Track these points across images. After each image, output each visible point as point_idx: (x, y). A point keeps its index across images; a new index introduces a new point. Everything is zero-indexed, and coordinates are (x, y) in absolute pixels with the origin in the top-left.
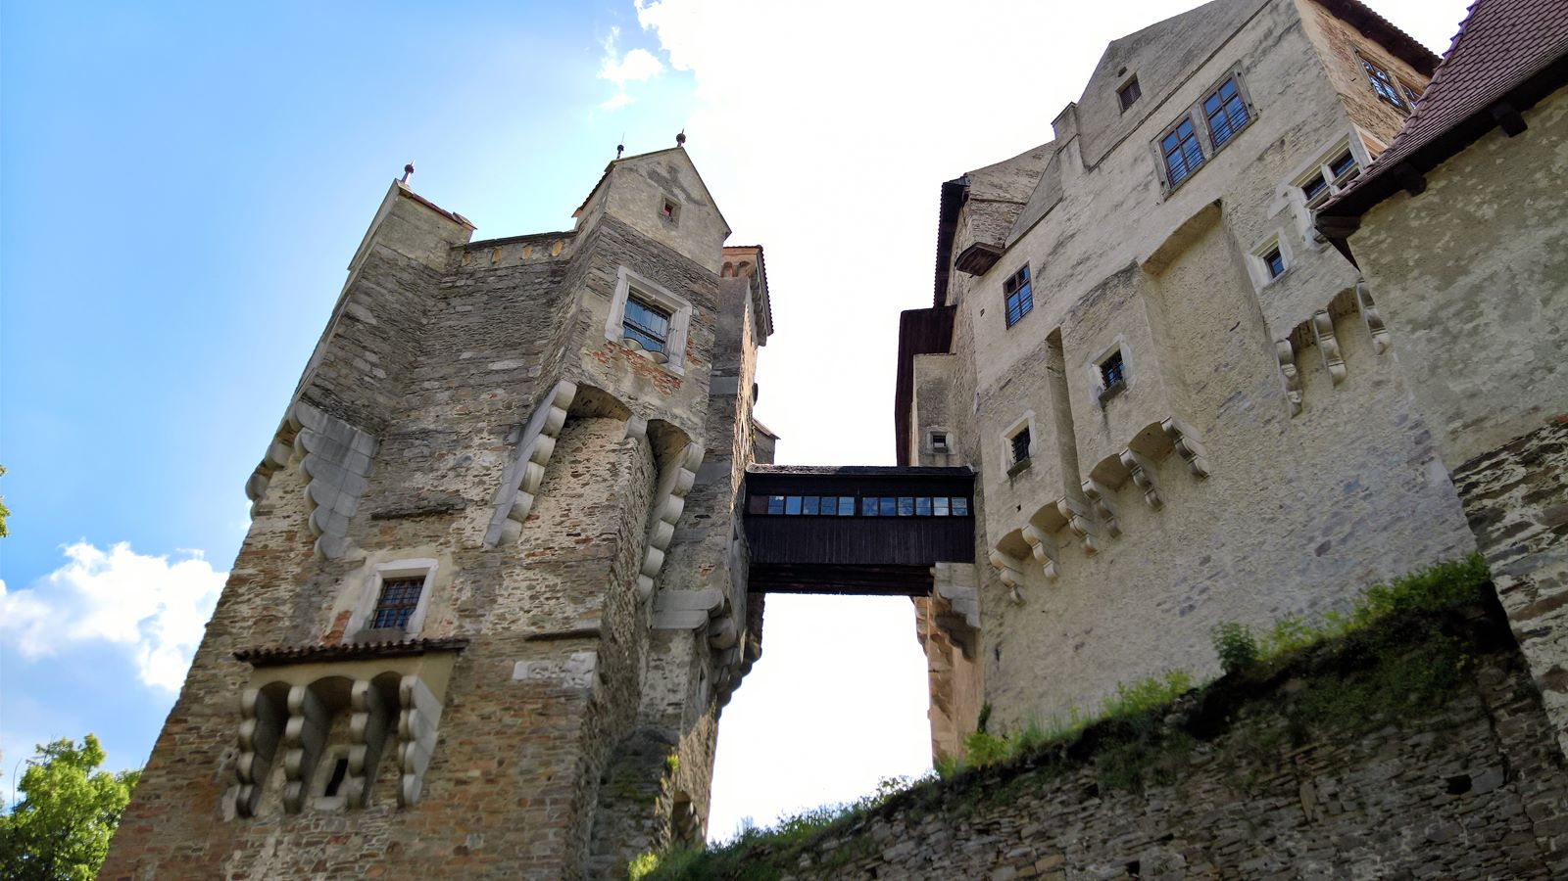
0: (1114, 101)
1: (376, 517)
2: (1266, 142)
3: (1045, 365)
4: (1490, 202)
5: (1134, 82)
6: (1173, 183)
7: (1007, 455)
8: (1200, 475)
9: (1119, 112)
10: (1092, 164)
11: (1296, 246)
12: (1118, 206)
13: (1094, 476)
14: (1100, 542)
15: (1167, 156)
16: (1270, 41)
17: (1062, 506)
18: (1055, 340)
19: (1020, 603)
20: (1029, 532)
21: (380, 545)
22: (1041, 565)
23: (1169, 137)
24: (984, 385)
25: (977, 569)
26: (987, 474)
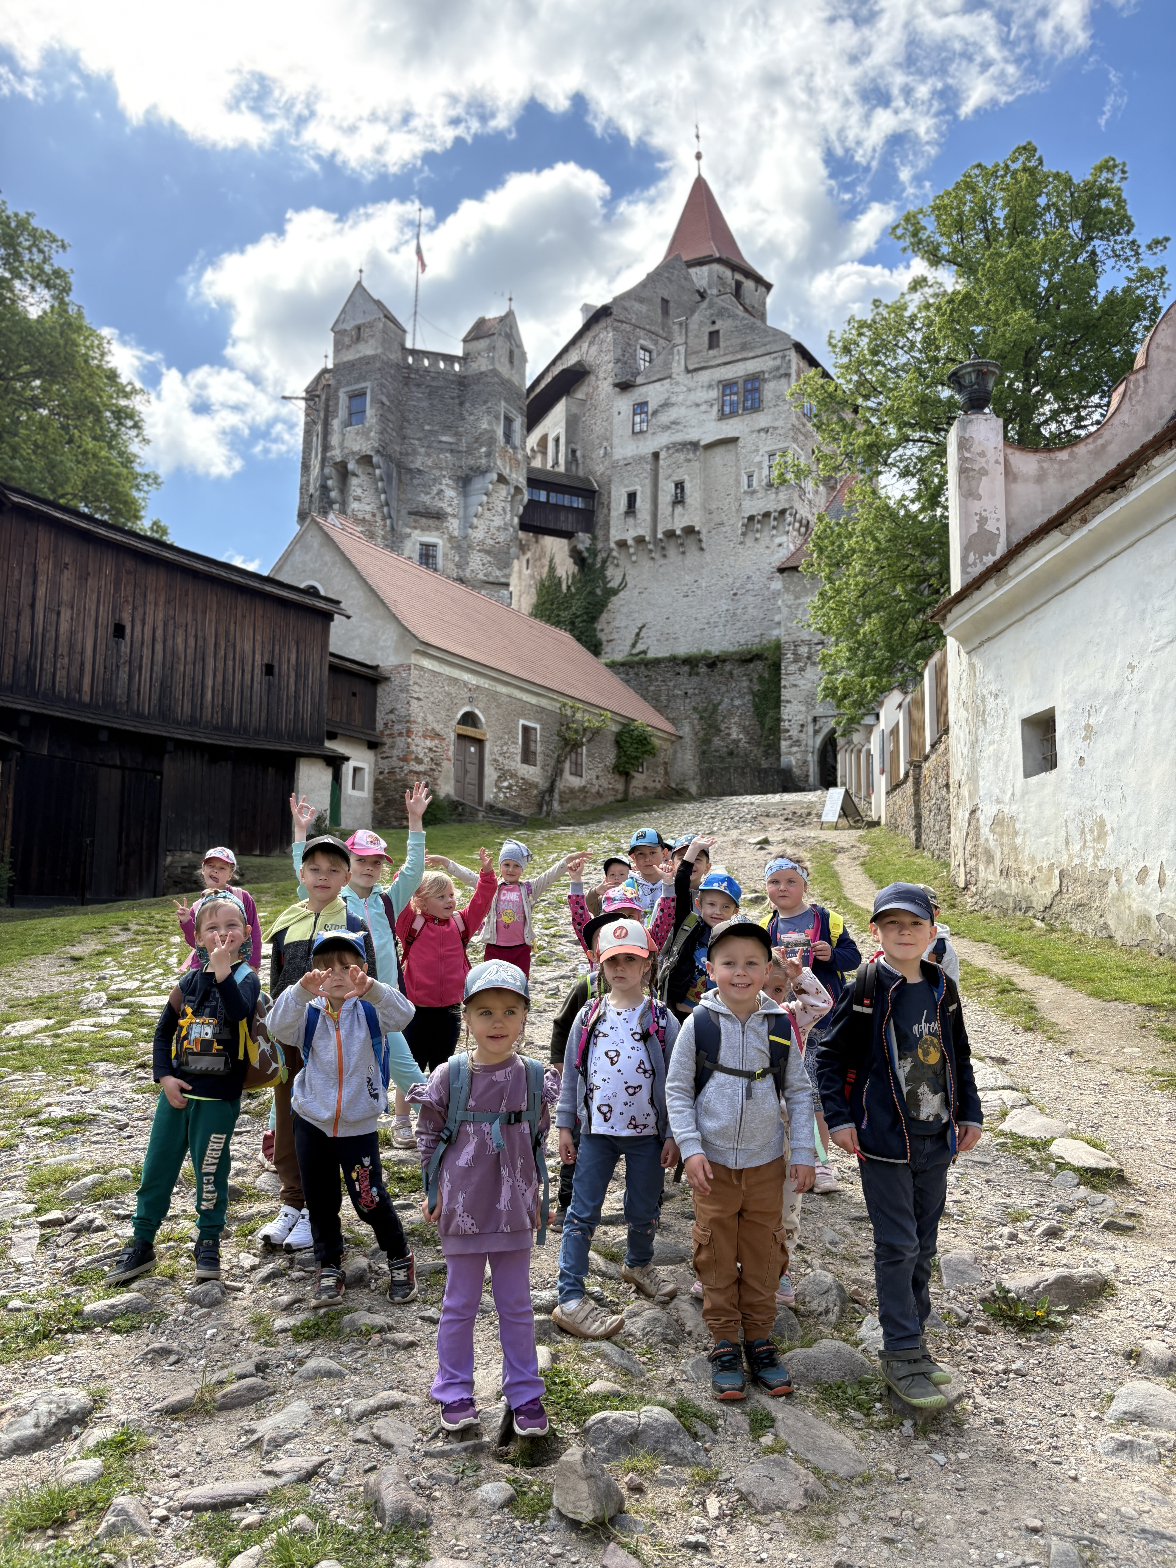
0: (706, 338)
1: (410, 513)
2: (763, 425)
3: (649, 467)
5: (717, 332)
6: (722, 416)
7: (624, 501)
8: (702, 549)
9: (706, 346)
10: (690, 368)
11: (760, 481)
12: (698, 405)
13: (664, 533)
14: (656, 555)
16: (777, 374)
17: (647, 538)
18: (656, 455)
19: (617, 566)
20: (630, 542)
21: (415, 528)
22: (631, 555)
23: (727, 386)
24: (616, 457)
25: (594, 538)
26: (613, 505)
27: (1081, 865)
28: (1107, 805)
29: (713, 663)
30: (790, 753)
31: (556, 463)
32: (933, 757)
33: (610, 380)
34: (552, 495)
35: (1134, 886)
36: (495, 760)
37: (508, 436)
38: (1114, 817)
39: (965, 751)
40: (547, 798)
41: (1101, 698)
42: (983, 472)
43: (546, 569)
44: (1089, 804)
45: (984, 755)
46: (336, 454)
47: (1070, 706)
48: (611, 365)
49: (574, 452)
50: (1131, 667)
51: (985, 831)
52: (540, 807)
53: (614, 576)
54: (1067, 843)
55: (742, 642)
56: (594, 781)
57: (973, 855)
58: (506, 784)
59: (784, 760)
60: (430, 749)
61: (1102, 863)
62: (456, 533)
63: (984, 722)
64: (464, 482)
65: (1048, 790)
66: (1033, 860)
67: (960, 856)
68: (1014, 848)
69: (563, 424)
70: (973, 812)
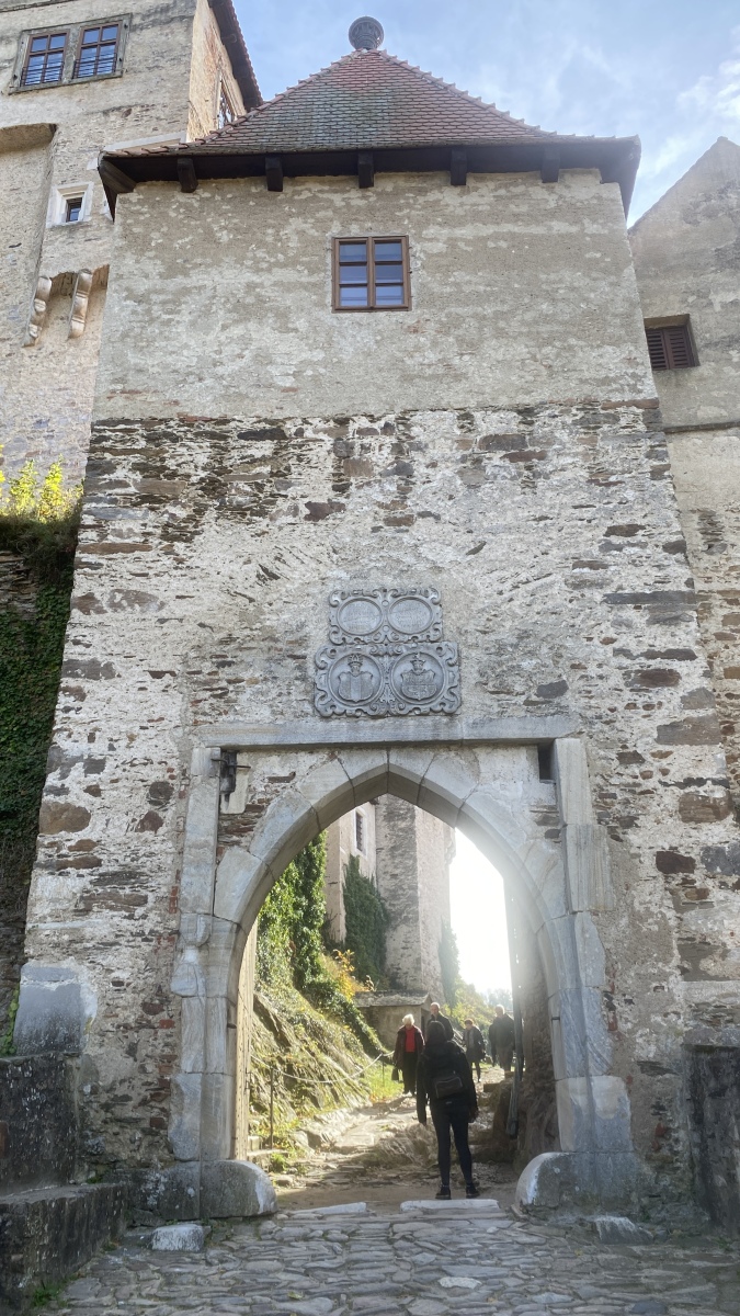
4: (230, 231)
6: (23, 84)
11: (96, 206)
15: (31, 55)
23: (42, 38)
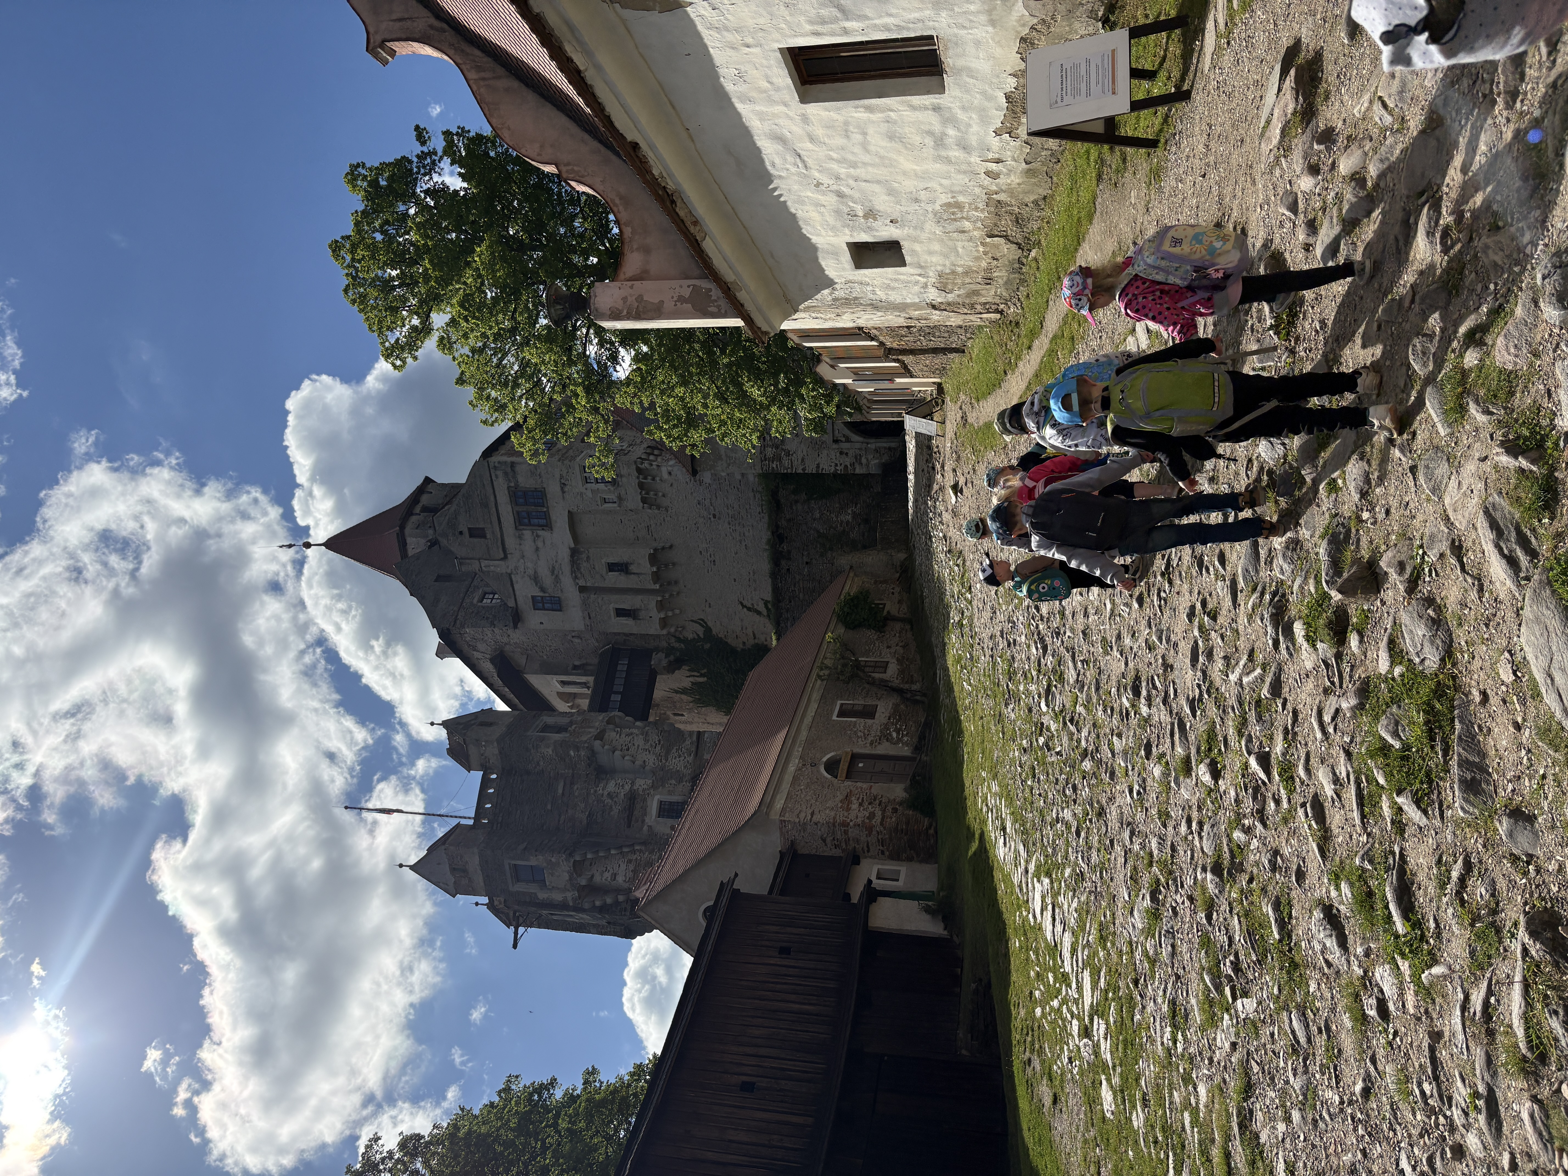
0: (476, 540)
1: (629, 826)
2: (558, 489)
3: (592, 596)
7: (623, 620)
9: (482, 540)
10: (502, 556)
11: (609, 491)
12: (537, 549)
13: (655, 582)
14: (675, 590)
15: (530, 524)
16: (510, 474)
17: (659, 599)
18: (582, 589)
19: (684, 628)
20: (662, 615)
21: (643, 821)
22: (674, 614)
23: (520, 522)
24: (582, 627)
25: (657, 650)
26: (626, 631)
27: (982, 221)
28: (932, 201)
29: (778, 537)
30: (867, 465)
31: (585, 685)
32: (881, 338)
33: (510, 632)
34: (615, 688)
35: (1002, 181)
36: (871, 744)
37: (560, 729)
38: (943, 196)
39: (880, 314)
40: (909, 696)
41: (841, 207)
42: (640, 299)
43: (683, 697)
44: (931, 216)
45: (884, 298)
46: (570, 896)
47: (847, 231)
48: (496, 630)
49: (575, 667)
50: (818, 185)
51: (951, 297)
52: (917, 702)
53: (692, 631)
54: (964, 232)
55: (759, 509)
56: (893, 650)
57: (972, 306)
58: (894, 735)
59: (873, 471)
60: (861, 805)
61: (981, 205)
62: (649, 782)
63: (856, 298)
64: (602, 772)
65: (917, 247)
66: (977, 259)
67: (972, 317)
68: (966, 273)
69: (549, 677)
70: (934, 307)
